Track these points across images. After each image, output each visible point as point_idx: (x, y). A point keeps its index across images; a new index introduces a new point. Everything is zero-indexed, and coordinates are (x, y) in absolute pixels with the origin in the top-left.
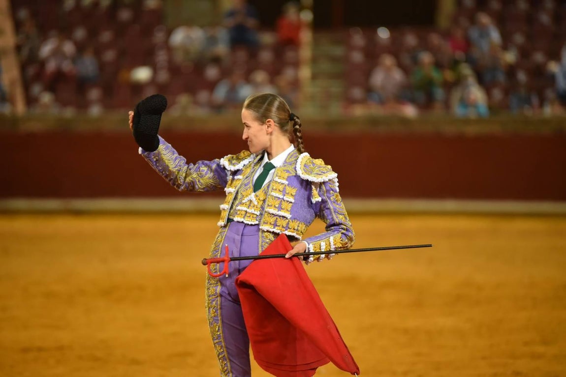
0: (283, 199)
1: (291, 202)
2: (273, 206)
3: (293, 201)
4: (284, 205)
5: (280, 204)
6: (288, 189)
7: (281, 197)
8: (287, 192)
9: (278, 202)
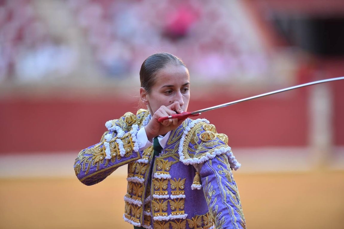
0: (170, 198)
1: (182, 199)
2: (161, 210)
3: (184, 196)
4: (173, 205)
5: (169, 205)
6: (173, 185)
7: (167, 197)
8: (173, 188)
9: (165, 204)
